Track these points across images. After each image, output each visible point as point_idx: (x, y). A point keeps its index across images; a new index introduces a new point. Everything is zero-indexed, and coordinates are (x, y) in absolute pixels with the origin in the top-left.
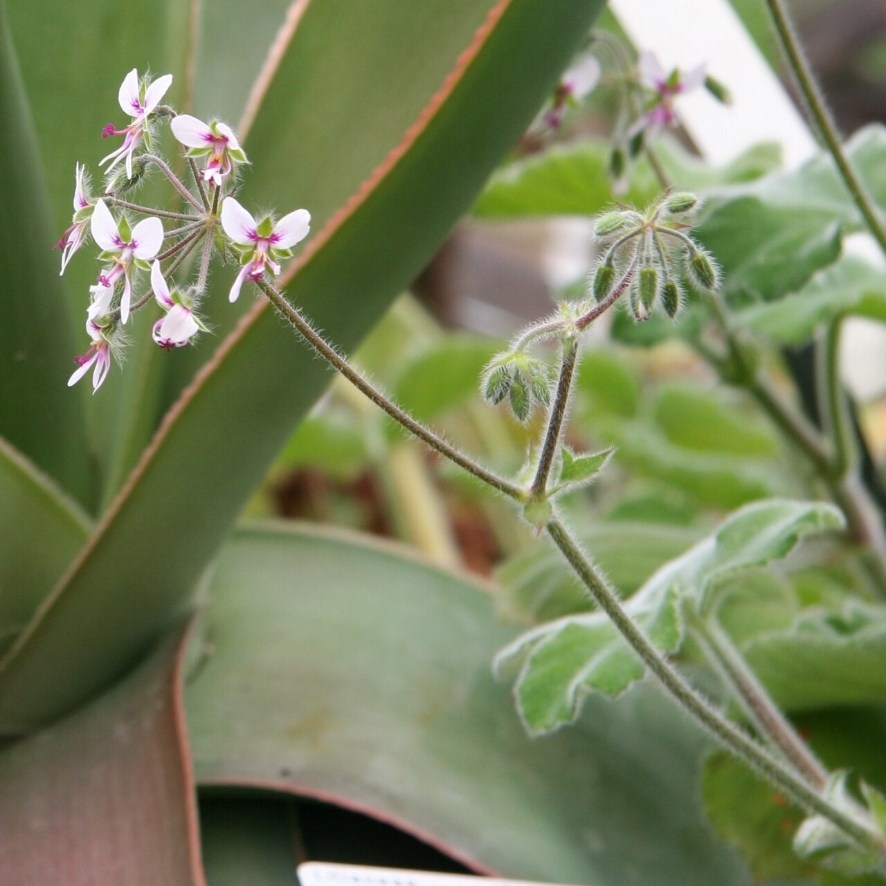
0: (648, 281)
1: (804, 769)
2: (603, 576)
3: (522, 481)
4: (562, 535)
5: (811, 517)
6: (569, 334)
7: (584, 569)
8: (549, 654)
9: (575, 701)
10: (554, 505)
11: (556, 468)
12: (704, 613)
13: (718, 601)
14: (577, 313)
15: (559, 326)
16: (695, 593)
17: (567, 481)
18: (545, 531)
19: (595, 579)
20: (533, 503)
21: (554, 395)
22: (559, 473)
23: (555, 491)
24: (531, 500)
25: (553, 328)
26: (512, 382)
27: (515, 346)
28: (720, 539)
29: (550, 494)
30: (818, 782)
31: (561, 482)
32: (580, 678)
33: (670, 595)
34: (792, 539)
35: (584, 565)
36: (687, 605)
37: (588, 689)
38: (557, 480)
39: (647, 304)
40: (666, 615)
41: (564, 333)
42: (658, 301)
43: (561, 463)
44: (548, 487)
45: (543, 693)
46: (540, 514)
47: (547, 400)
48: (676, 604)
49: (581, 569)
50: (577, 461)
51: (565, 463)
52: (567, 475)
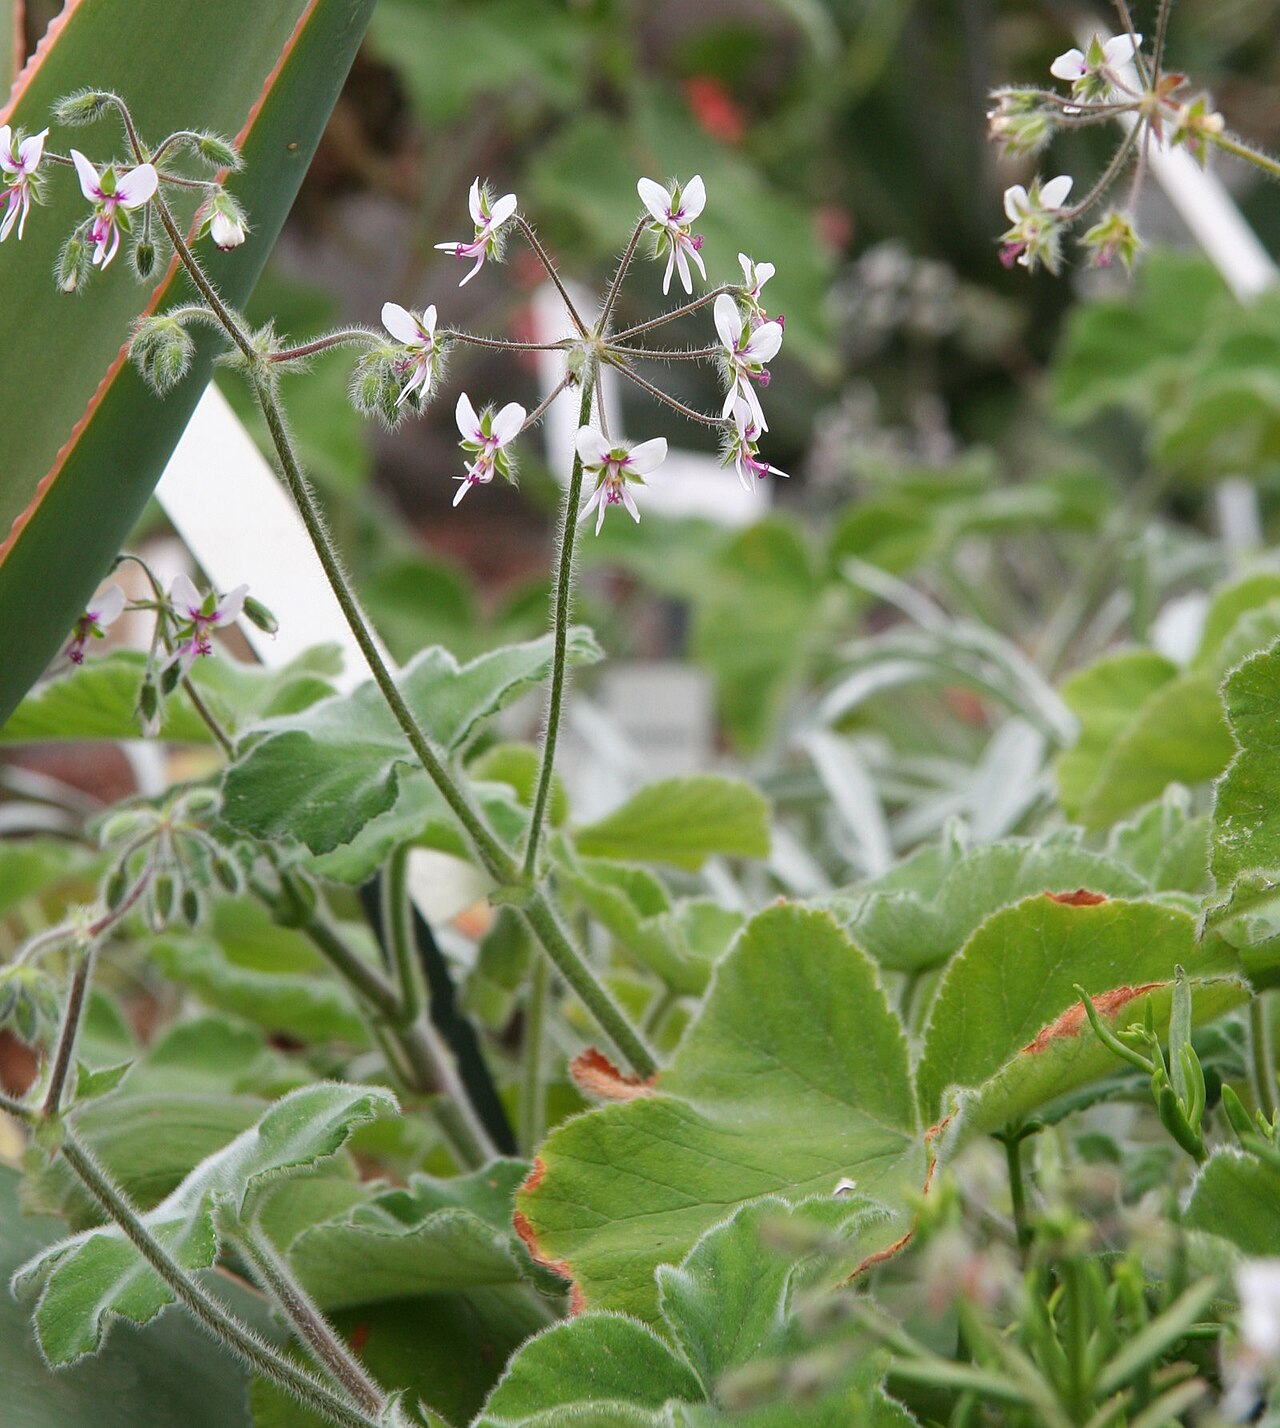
0: (165, 889)
1: (356, 1390)
2: (126, 1199)
3: (33, 1100)
4: (78, 1157)
5: (362, 1106)
6: (81, 942)
7: (104, 1193)
8: (72, 1273)
9: (100, 1329)
10: (69, 1126)
11: (70, 1087)
12: (245, 1218)
13: (262, 1202)
14: (90, 917)
15: (70, 933)
16: (233, 1197)
17: (82, 1100)
18: (60, 1155)
19: (117, 1203)
20: (46, 1125)
21: (64, 1014)
22: (75, 1088)
23: (69, 1109)
24: (42, 1122)
25: (64, 936)
26: (18, 999)
27: (20, 958)
28: (263, 1130)
29: (65, 1114)
30: (371, 1405)
31: (76, 1099)
32: (106, 1303)
33: (206, 1203)
34: (342, 1132)
35: (104, 1188)
36: (225, 1211)
37: (113, 1315)
38: (72, 1097)
39: (165, 913)
40: (202, 1226)
41: (75, 941)
42: (177, 909)
43: (76, 1078)
44: (62, 1106)
45: (65, 1320)
46: (53, 1137)
47: (57, 1018)
48: (213, 1214)
49: (101, 1194)
50: (96, 1076)
51: (80, 1078)
52: (83, 1092)
